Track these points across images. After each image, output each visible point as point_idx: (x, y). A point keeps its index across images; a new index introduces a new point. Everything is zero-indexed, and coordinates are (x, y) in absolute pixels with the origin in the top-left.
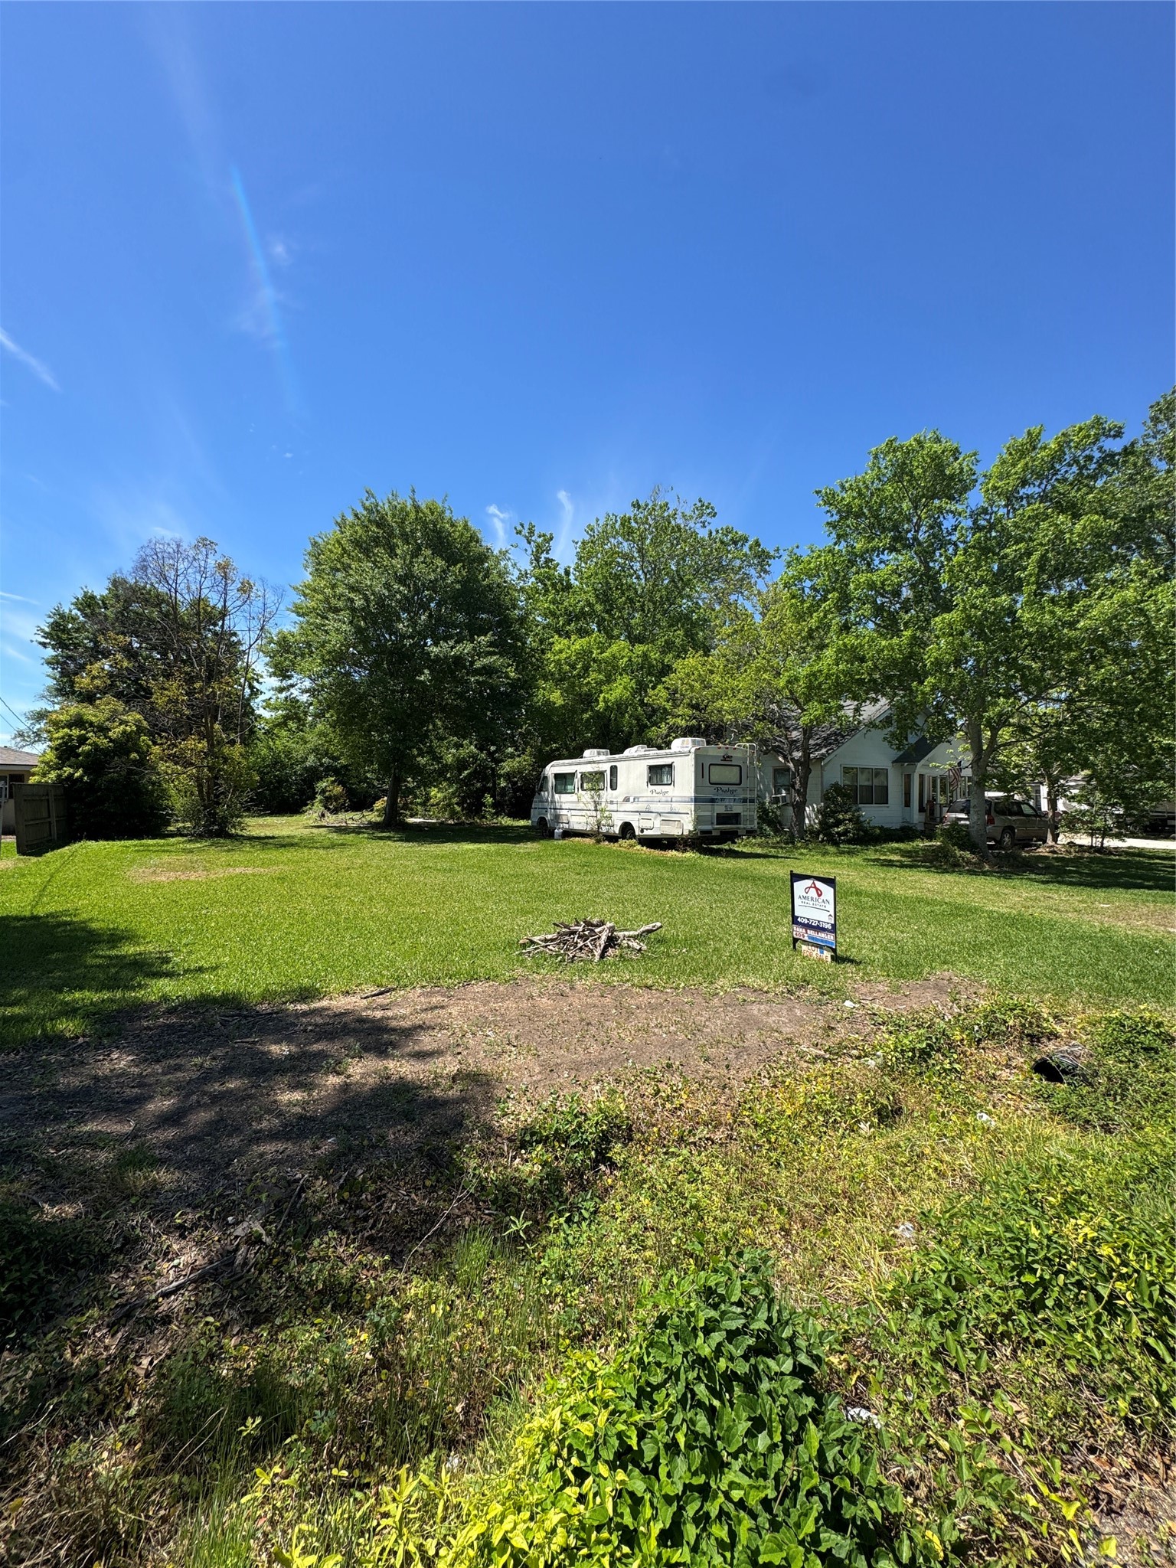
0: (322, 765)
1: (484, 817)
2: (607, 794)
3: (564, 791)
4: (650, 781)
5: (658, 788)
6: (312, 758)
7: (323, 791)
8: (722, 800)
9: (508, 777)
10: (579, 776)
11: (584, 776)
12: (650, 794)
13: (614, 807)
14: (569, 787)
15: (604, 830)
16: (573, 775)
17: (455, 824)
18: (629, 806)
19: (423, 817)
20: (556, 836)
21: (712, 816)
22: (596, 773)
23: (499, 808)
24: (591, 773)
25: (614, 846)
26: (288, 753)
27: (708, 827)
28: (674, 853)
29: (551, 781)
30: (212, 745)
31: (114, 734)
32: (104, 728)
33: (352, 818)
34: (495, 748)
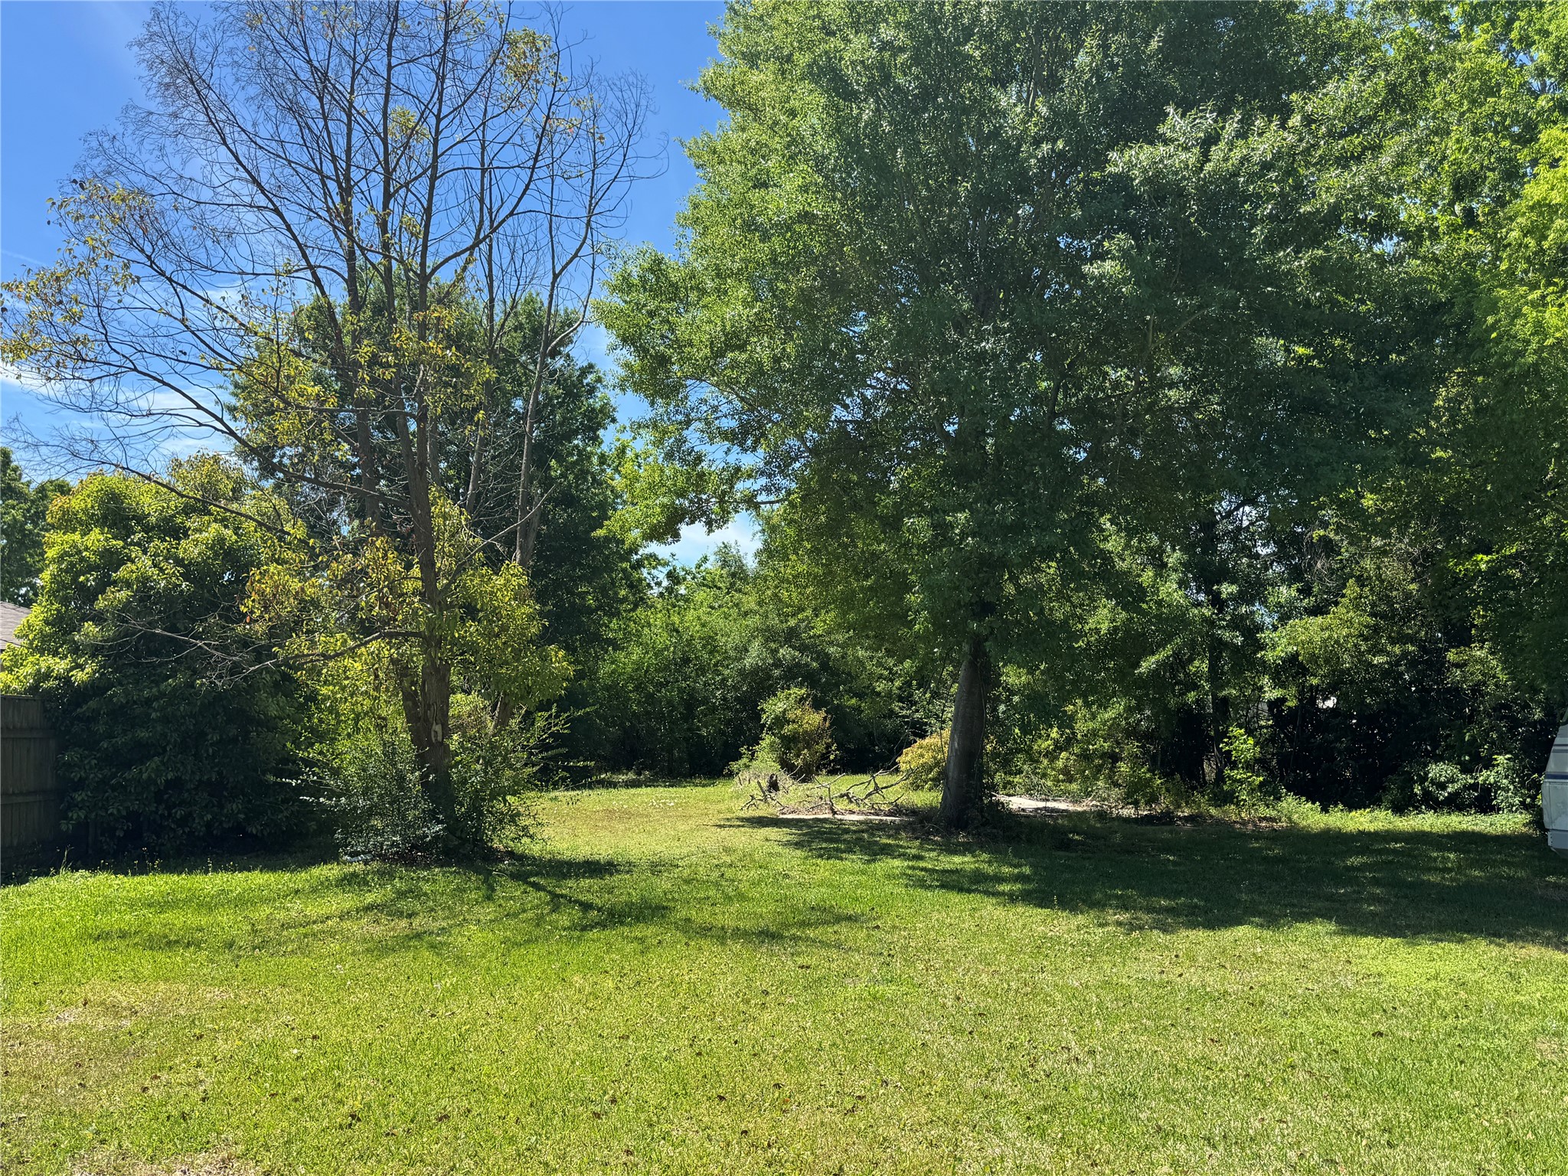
0: (777, 664)
1: (1233, 799)
6: (755, 649)
7: (781, 721)
26: (710, 642)
30: (428, 565)
31: (191, 549)
32: (171, 530)
33: (847, 795)
34: (1234, 589)
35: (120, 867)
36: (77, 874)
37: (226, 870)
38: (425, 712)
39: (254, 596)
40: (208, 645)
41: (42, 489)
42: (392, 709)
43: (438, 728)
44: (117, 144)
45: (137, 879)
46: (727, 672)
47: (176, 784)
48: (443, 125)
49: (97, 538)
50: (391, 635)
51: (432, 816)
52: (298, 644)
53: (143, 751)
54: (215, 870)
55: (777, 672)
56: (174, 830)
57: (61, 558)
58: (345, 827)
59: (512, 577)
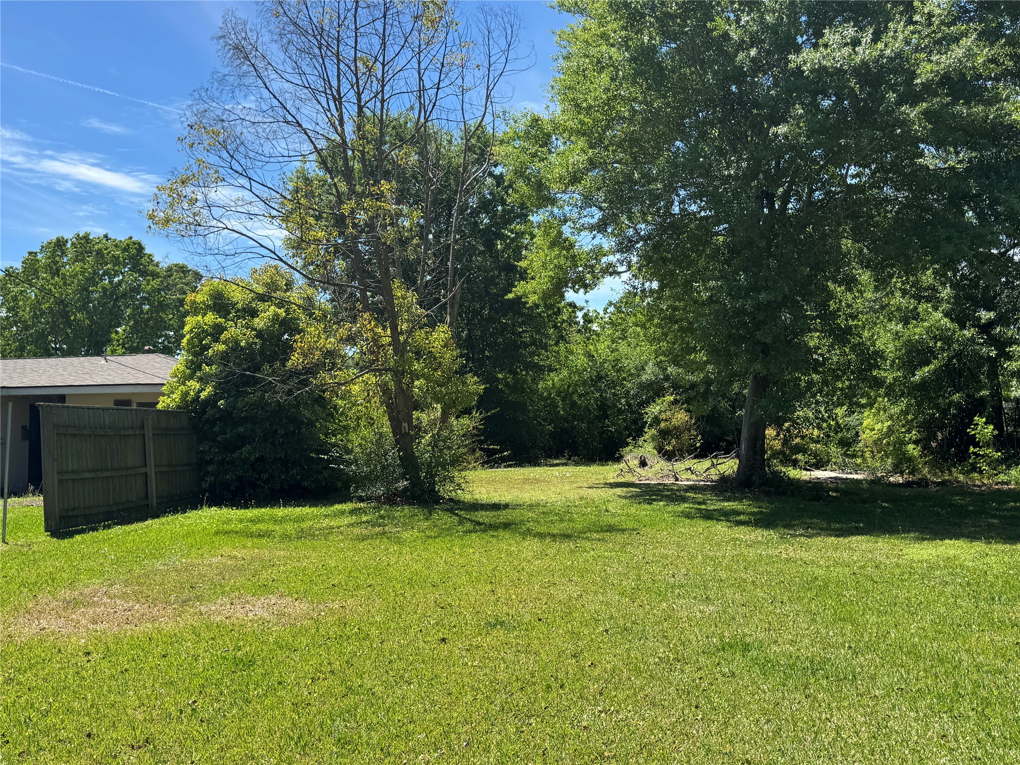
1: (975, 469)
7: (657, 421)
17: (908, 484)
19: (843, 467)
26: (617, 364)
30: (394, 328)
31: (259, 323)
32: (249, 312)
33: (690, 469)
36: (212, 509)
37: (291, 506)
38: (398, 416)
39: (299, 351)
40: (274, 380)
41: (170, 269)
42: (379, 413)
43: (406, 425)
44: (209, 93)
45: (243, 511)
46: (629, 385)
47: (261, 459)
48: (386, 68)
49: (210, 318)
50: (375, 370)
51: (403, 476)
52: (325, 377)
53: (242, 440)
54: (284, 506)
55: (666, 385)
56: (262, 487)
57: (192, 330)
58: (357, 483)
59: (441, 334)
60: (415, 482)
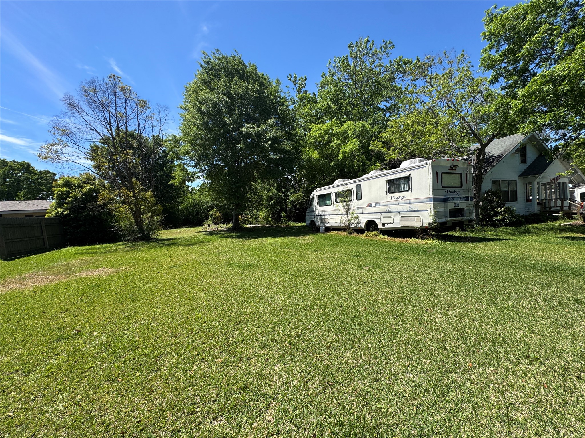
0: (214, 205)
1: (282, 223)
2: (354, 204)
3: (325, 205)
4: (389, 191)
5: (397, 195)
6: (210, 202)
7: (212, 215)
8: (453, 198)
9: (292, 202)
10: (334, 194)
11: (337, 195)
12: (390, 200)
13: (360, 211)
14: (328, 202)
15: (353, 226)
16: (330, 195)
17: (269, 227)
18: (371, 210)
19: (256, 224)
20: (321, 231)
21: (445, 211)
22: (346, 191)
23: (289, 218)
24: (343, 192)
25: (363, 236)
26: (201, 201)
27: (443, 220)
28: (415, 240)
29: (316, 200)
30: (134, 192)
31: (84, 190)
32: (80, 187)
33: (221, 226)
34: (285, 190)
35: (79, 245)
36: (71, 247)
38: (136, 217)
39: (100, 198)
40: (92, 207)
42: (130, 216)
43: (139, 219)
46: (204, 207)
48: (127, 117)
49: (64, 189)
50: (128, 204)
51: (139, 233)
52: (110, 206)
56: (90, 239)
57: (57, 193)
58: (124, 236)
59: (149, 194)
60: (143, 235)
